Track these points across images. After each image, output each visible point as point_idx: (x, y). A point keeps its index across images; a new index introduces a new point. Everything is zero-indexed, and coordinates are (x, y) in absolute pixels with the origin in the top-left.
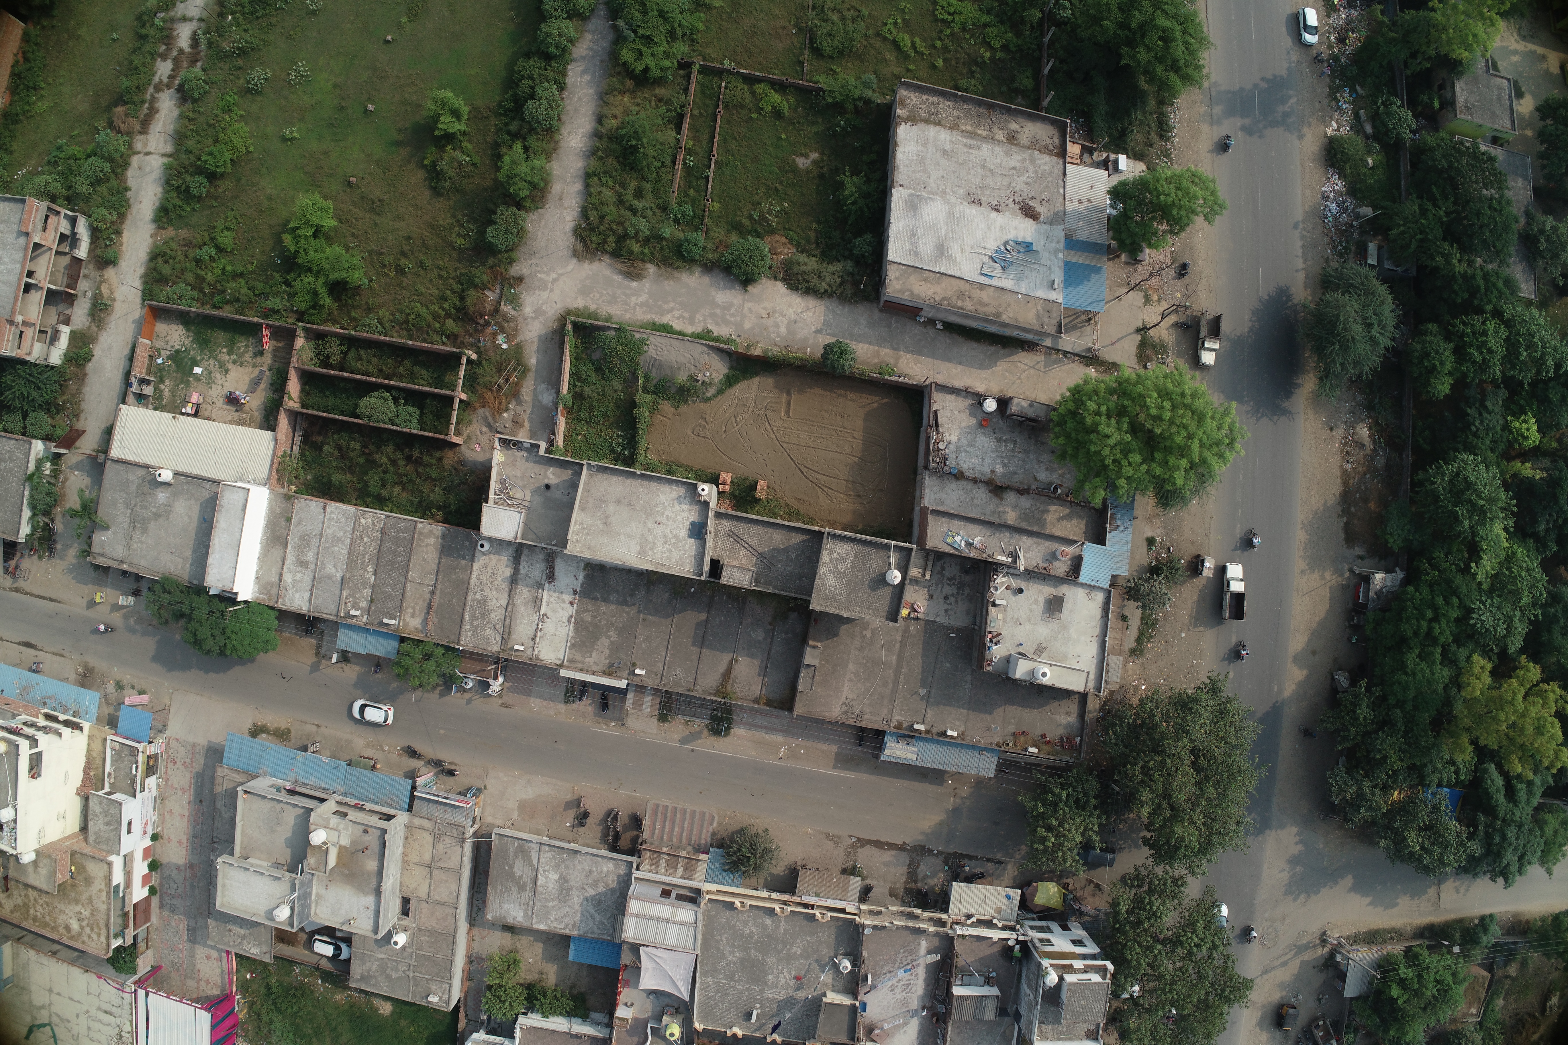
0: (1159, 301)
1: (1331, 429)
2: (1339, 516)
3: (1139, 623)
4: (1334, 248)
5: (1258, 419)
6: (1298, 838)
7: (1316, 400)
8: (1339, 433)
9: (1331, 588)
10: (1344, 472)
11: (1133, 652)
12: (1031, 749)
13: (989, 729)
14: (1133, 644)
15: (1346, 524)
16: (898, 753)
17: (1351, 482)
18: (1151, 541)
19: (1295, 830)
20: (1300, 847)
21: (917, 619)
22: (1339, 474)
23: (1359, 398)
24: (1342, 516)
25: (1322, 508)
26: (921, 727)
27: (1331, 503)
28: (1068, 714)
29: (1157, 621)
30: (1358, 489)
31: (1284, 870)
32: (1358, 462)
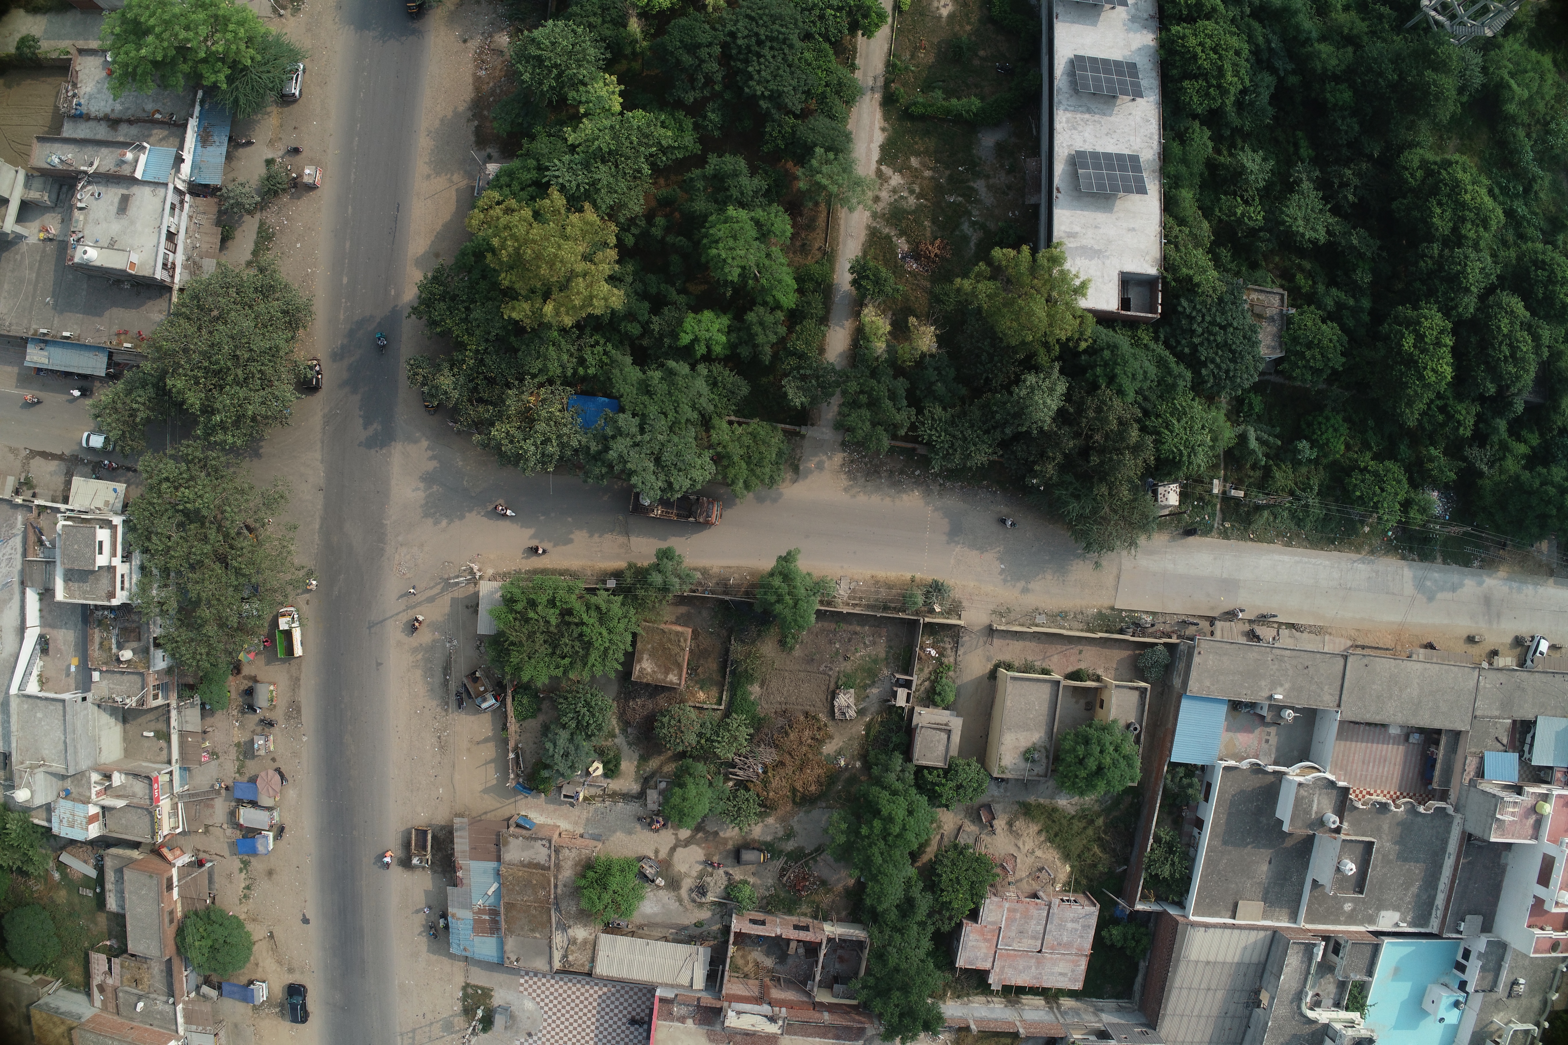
2: (469, 120)
3: (255, 236)
5: (384, 42)
6: (430, 453)
7: (453, 18)
8: (474, 44)
9: (457, 190)
10: (477, 80)
12: (125, 345)
13: (98, 330)
14: (249, 257)
15: (478, 127)
16: (35, 359)
17: (485, 87)
18: (269, 162)
19: (425, 443)
20: (434, 464)
21: (51, 240)
22: (471, 80)
23: (501, 10)
24: (472, 120)
25: (450, 115)
26: (45, 331)
27: (461, 109)
28: (160, 312)
29: (274, 234)
30: (492, 93)
31: (418, 489)
32: (494, 68)
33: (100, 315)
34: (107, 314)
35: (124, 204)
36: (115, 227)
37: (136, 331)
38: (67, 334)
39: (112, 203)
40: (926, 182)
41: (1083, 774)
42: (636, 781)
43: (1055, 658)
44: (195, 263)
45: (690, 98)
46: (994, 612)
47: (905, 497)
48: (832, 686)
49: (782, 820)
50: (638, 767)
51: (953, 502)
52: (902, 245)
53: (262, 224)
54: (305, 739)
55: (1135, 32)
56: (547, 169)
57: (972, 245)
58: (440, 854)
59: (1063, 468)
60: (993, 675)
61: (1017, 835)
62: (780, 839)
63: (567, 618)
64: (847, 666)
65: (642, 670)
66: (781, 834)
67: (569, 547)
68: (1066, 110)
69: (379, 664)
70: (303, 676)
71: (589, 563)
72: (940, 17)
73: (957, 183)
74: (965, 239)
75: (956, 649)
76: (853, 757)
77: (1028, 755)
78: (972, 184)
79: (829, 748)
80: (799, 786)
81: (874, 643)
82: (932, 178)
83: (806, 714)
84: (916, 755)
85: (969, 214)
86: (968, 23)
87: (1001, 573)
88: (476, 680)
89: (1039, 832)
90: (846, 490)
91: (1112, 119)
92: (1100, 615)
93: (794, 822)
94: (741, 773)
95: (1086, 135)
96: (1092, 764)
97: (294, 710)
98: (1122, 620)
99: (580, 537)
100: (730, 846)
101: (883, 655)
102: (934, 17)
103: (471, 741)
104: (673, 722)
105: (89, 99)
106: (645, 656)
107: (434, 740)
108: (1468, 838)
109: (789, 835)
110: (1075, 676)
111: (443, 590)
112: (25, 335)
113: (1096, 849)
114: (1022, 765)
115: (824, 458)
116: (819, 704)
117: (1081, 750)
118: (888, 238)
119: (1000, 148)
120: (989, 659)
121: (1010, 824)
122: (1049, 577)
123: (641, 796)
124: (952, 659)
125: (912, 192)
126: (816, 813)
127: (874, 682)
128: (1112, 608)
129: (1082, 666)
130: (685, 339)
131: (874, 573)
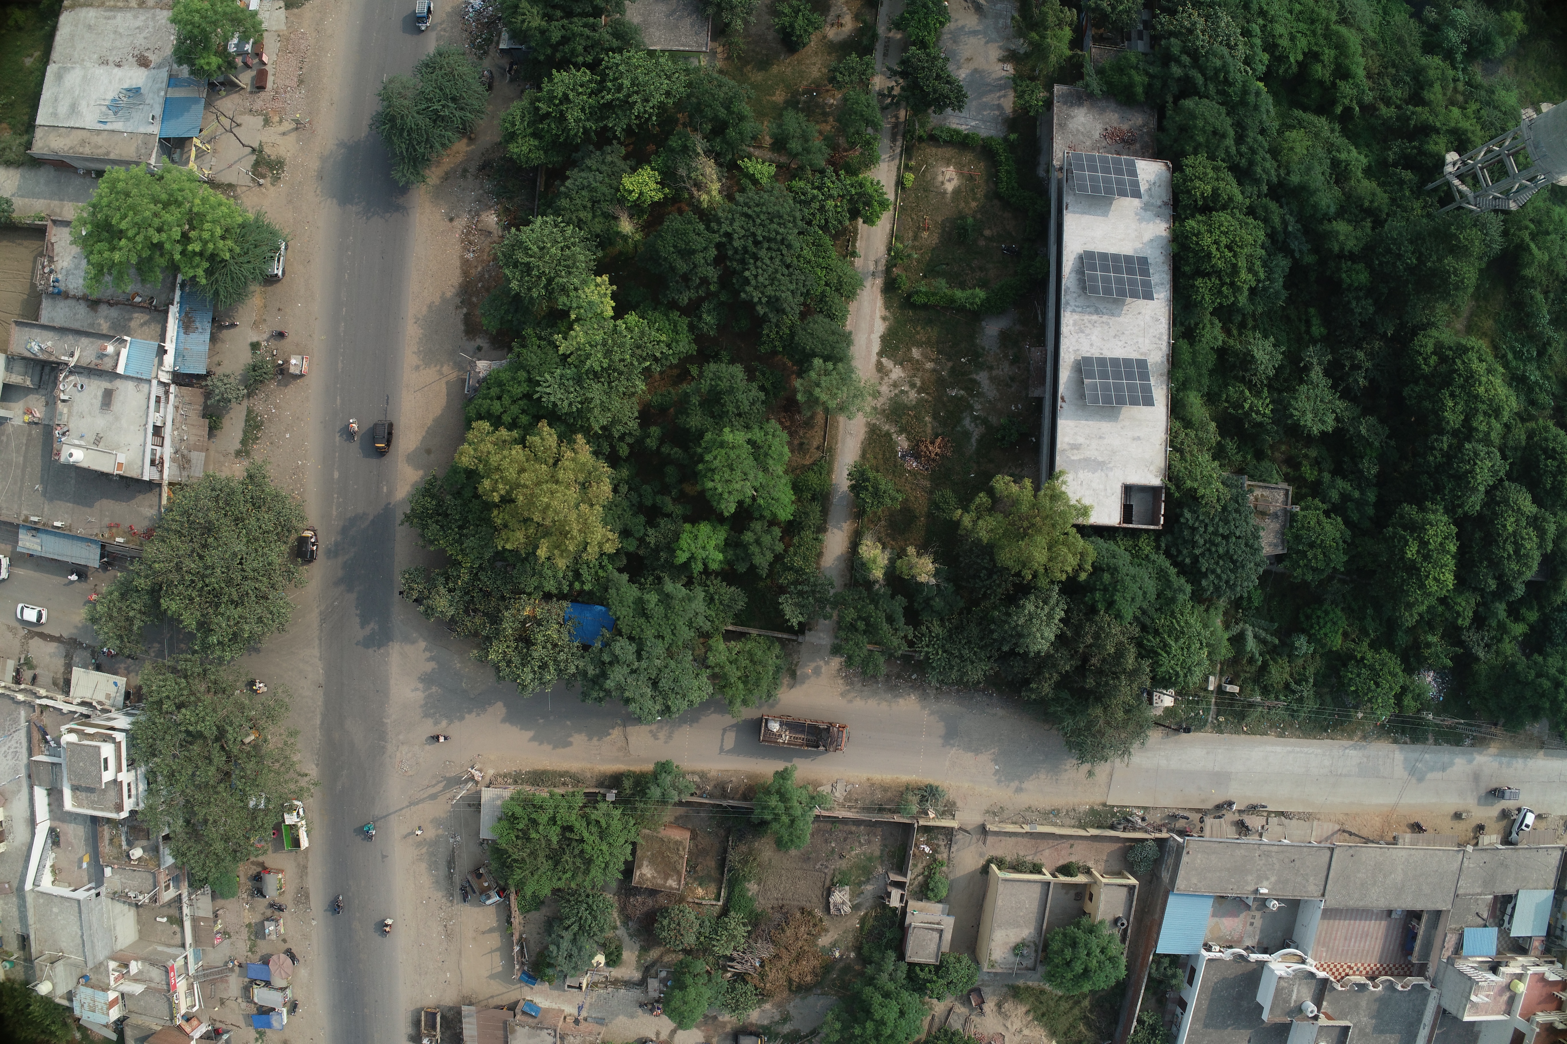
0: (281, 121)
1: (451, 220)
2: (457, 307)
3: (243, 424)
4: (472, 43)
5: (368, 219)
6: (428, 654)
7: (438, 194)
8: (461, 223)
9: (447, 383)
10: (465, 262)
11: (238, 453)
12: (118, 539)
13: (89, 522)
14: (238, 446)
15: (467, 316)
16: (28, 545)
17: (473, 272)
18: (255, 346)
19: (422, 644)
20: (432, 665)
21: (36, 424)
22: (458, 264)
23: (488, 186)
24: (461, 308)
25: (437, 301)
26: (36, 519)
27: (449, 295)
28: (151, 506)
29: (262, 423)
30: (481, 278)
31: (417, 689)
32: (482, 251)
33: (90, 505)
34: (97, 505)
35: (108, 397)
36: (100, 422)
37: (127, 525)
38: (58, 524)
39: (95, 397)
40: (927, 375)
41: (1069, 975)
42: (637, 969)
43: (1047, 853)
44: (183, 456)
45: (684, 299)
46: (987, 812)
47: (901, 701)
48: (828, 883)
49: (779, 1005)
50: (639, 957)
51: (949, 705)
52: (902, 442)
53: (249, 411)
54: (314, 923)
55: (1148, 221)
56: (538, 384)
57: (973, 440)
58: (449, 1033)
59: (1058, 686)
60: (985, 870)
61: (1006, 1017)
62: (777, 1023)
63: (568, 834)
64: (843, 864)
65: (642, 875)
66: (777, 1018)
67: (568, 749)
68: (1074, 311)
69: (384, 857)
70: (310, 864)
71: (589, 766)
72: (945, 193)
73: (960, 376)
74: (967, 434)
75: (949, 845)
76: (847, 949)
77: (1017, 949)
78: (974, 376)
79: (824, 941)
80: (794, 976)
81: (869, 842)
82: (934, 370)
83: (802, 910)
84: (908, 954)
85: (972, 409)
86: (974, 199)
87: (995, 774)
88: (480, 876)
89: (1027, 1012)
90: (843, 695)
91: (1121, 319)
92: (1093, 812)
93: (790, 1007)
94: (739, 966)
95: (1094, 338)
96: (1079, 968)
97: (303, 895)
98: (1114, 815)
99: (579, 739)
100: (728, 1029)
101: (877, 853)
102: (939, 193)
103: (476, 930)
104: (673, 926)
105: (67, 275)
106: (645, 863)
107: (441, 928)
108: (1443, 1014)
109: (786, 1018)
110: (1066, 870)
111: (445, 788)
112: (16, 522)
113: (1082, 1027)
114: (1012, 959)
115: (821, 663)
116: (815, 900)
117: (1068, 954)
118: (888, 434)
119: (1005, 337)
120: (981, 855)
121: (999, 1006)
122: (1042, 776)
123: (642, 983)
124: (945, 856)
125: (913, 386)
126: (811, 999)
127: (868, 880)
128: (1104, 805)
129: (1073, 859)
130: (682, 557)
131: (870, 776)
